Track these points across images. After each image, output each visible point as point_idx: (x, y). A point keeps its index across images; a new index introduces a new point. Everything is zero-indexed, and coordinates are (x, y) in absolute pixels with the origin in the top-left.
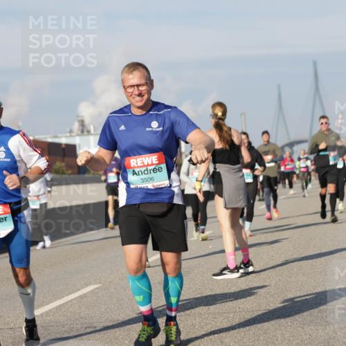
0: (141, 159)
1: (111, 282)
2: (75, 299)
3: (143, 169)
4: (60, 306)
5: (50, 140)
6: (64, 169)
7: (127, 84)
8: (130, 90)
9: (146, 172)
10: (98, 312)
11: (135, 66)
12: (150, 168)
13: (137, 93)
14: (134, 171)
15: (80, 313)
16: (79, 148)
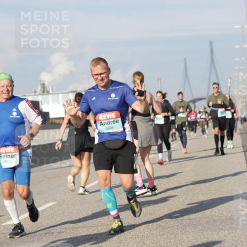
0: (105, 115)
1: (64, 200)
16: (41, 104)
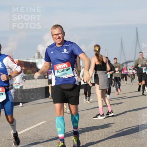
0: (60, 65)
1: (50, 120)
2: (35, 127)
3: (62, 70)
4: (29, 130)
5: (25, 61)
6: (31, 73)
7: (53, 34)
8: (55, 36)
9: (63, 71)
10: (45, 133)
11: (57, 26)
12: (64, 69)
13: (58, 37)
14: (58, 71)
15: (37, 133)
16: (38, 64)
